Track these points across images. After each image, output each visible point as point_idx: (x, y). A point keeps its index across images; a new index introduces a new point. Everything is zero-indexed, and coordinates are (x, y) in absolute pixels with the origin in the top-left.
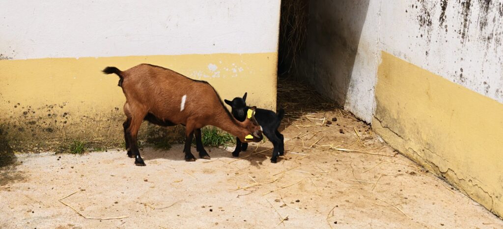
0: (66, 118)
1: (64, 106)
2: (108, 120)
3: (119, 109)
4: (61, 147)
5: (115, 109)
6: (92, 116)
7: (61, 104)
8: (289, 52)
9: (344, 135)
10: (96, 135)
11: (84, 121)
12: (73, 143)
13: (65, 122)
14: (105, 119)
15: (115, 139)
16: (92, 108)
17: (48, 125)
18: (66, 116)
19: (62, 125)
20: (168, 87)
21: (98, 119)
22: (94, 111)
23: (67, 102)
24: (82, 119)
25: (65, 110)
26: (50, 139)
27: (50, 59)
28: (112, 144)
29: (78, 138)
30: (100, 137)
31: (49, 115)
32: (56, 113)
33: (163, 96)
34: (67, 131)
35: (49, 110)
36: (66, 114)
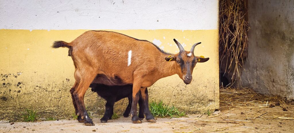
0: (20, 87)
1: (18, 76)
2: (60, 91)
3: (70, 81)
4: (15, 116)
5: (66, 80)
6: (44, 87)
7: (16, 74)
8: (231, 62)
9: (287, 112)
10: (47, 105)
11: (36, 91)
12: (26, 112)
13: (19, 92)
14: (56, 90)
15: (66, 109)
16: (45, 79)
17: (3, 93)
18: (20, 86)
19: (16, 94)
20: (114, 45)
21: (50, 89)
22: (46, 81)
23: (21, 72)
24: (35, 89)
25: (19, 79)
26: (4, 107)
27: (5, 30)
28: (63, 114)
29: (31, 107)
30: (52, 107)
31: (4, 84)
32: (11, 82)
33: (111, 53)
34: (21, 100)
35: (4, 79)
36: (20, 83)
